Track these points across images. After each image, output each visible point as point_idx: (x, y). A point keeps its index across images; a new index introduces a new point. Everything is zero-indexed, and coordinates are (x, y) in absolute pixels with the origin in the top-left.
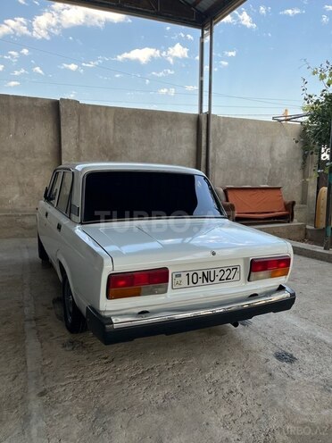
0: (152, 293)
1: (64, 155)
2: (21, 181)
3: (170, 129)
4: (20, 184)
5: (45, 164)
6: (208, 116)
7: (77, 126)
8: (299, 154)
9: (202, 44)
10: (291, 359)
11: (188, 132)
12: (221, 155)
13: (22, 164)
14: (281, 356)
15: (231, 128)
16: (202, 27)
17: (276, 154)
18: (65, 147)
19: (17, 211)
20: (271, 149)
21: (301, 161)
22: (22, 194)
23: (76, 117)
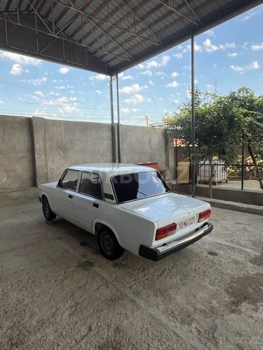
0: (170, 235)
1: (36, 151)
2: (8, 169)
3: (97, 133)
4: (7, 171)
5: (23, 157)
6: (118, 125)
7: (43, 133)
8: (163, 144)
9: (111, 85)
10: (216, 254)
11: (107, 134)
12: (125, 146)
13: (8, 158)
14: (211, 253)
15: (130, 131)
16: (111, 75)
17: (152, 145)
18: (37, 146)
19: (6, 189)
20: (150, 142)
21: (164, 147)
22: (8, 177)
23: (43, 128)
